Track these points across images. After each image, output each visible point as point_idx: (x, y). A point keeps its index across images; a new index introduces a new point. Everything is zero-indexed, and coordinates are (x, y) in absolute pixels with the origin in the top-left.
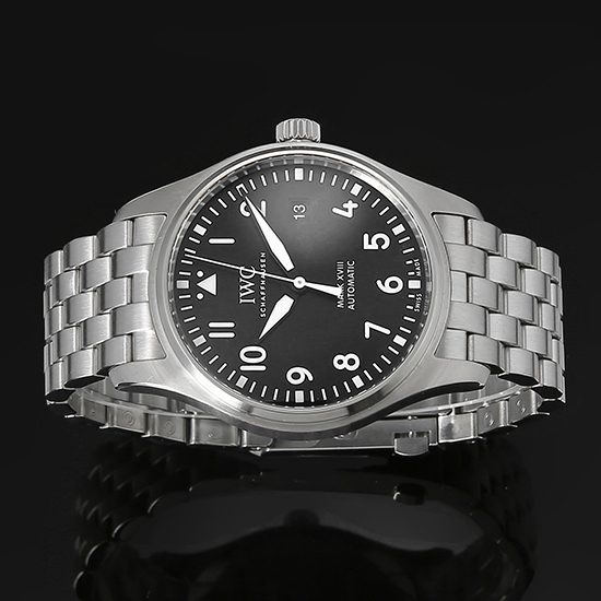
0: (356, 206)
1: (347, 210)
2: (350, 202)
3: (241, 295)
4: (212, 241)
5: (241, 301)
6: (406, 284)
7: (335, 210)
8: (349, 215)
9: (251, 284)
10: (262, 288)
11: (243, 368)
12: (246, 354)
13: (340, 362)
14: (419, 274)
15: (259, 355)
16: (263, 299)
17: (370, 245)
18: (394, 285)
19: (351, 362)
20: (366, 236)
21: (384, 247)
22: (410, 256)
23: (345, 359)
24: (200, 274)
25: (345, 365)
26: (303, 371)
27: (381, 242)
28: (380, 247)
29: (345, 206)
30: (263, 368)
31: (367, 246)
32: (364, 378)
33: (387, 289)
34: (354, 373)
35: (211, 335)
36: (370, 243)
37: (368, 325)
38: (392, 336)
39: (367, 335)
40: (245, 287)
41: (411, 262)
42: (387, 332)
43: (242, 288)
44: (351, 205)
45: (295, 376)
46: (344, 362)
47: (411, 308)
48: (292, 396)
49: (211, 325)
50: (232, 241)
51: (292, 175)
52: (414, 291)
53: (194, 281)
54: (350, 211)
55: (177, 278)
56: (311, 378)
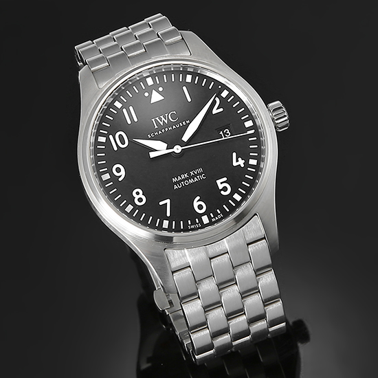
0: (242, 166)
1: (237, 161)
2: (244, 161)
3: (157, 119)
4: (185, 88)
5: (153, 120)
6: (203, 214)
7: (234, 154)
8: (235, 164)
9: (166, 122)
10: (166, 129)
11: (111, 137)
12: (120, 135)
13: (138, 193)
14: (213, 220)
15: (123, 144)
16: (160, 132)
18: (200, 207)
19: (140, 200)
20: (225, 179)
21: (222, 192)
22: (223, 211)
23: (141, 195)
24: (161, 89)
25: (137, 197)
26: (123, 173)
27: (225, 189)
28: (221, 190)
29: (240, 159)
30: (116, 149)
31: (218, 182)
32: (133, 211)
33: (196, 204)
34: (134, 204)
35: (124, 110)
36: (221, 183)
37: (168, 201)
38: (167, 218)
39: (161, 203)
40: (163, 119)
41: (219, 212)
42: (168, 215)
43: (162, 117)
44: (241, 162)
45: (118, 170)
46: (139, 195)
47: (190, 223)
48: (104, 173)
49: (131, 108)
50: (189, 100)
51: (247, 120)
52: (201, 221)
53: (155, 87)
54: (238, 164)
55: (153, 76)
56: (120, 179)
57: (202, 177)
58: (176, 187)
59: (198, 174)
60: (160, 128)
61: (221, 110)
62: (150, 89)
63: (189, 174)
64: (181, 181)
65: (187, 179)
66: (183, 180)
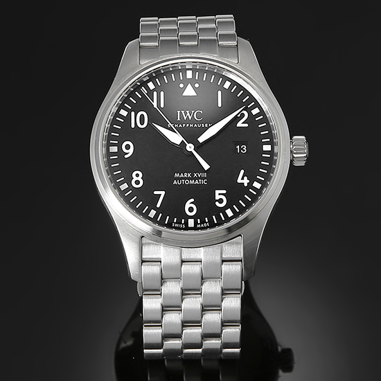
0: (246, 185)
1: (243, 179)
2: (248, 181)
3: (183, 112)
4: (220, 93)
5: (179, 112)
6: (191, 217)
7: (242, 172)
8: (239, 181)
9: (190, 118)
10: (187, 125)
11: (133, 113)
12: (142, 116)
13: (137, 175)
14: (198, 226)
15: (142, 124)
16: (180, 126)
17: (219, 194)
18: (191, 210)
19: (137, 182)
20: (224, 192)
21: (217, 203)
22: (211, 221)
23: (139, 179)
24: (197, 85)
25: (135, 178)
26: (131, 151)
27: (221, 201)
28: (217, 201)
29: (246, 178)
30: (133, 126)
31: (217, 192)
32: (126, 190)
33: (188, 205)
34: (130, 184)
35: (155, 93)
36: (220, 194)
37: (163, 193)
38: (155, 209)
39: (156, 193)
40: (188, 114)
41: (207, 221)
42: (158, 206)
43: (188, 112)
44: (246, 182)
45: (128, 147)
46: (138, 178)
47: (175, 221)
48: (114, 145)
49: (162, 93)
50: (220, 105)
51: (267, 143)
52: (186, 223)
53: (192, 82)
54: (242, 181)
55: (194, 70)
56: (126, 156)
57: (204, 182)
58: (175, 182)
59: (201, 178)
60: (182, 121)
61: (246, 125)
62: (186, 82)
63: (192, 175)
64: (182, 178)
65: (189, 179)
66: (185, 179)
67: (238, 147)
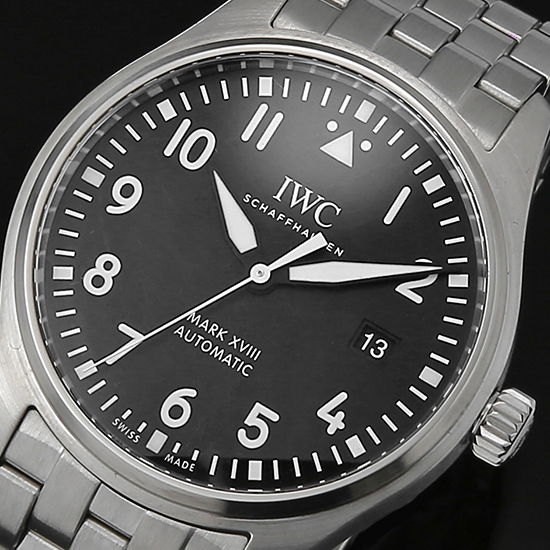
0: (331, 431)
1: (333, 413)
2: (342, 426)
3: (298, 186)
4: (406, 191)
5: (288, 180)
6: (165, 429)
7: (343, 396)
8: (323, 413)
9: (305, 209)
10: (289, 222)
11: (187, 123)
12: (203, 141)
13: (108, 266)
14: (169, 458)
15: (192, 157)
16: (272, 213)
18: (176, 412)
19: (98, 281)
20: (275, 417)
21: (242, 433)
23: (108, 277)
24: (366, 146)
25: (99, 270)
26: (128, 204)
27: (253, 433)
28: (246, 427)
29: (341, 415)
30: (168, 152)
31: (259, 408)
32: (63, 285)
33: (176, 398)
34: (79, 275)
35: (264, 108)
36: (260, 416)
37: (138, 338)
39: (123, 328)
40: (306, 198)
41: (195, 457)
42: (111, 360)
43: (308, 192)
44: (336, 423)
45: (127, 191)
46: (106, 270)
47: (124, 417)
48: (101, 168)
49: (279, 117)
50: (388, 220)
51: (437, 366)
52: (146, 436)
53: (361, 131)
54: (328, 418)
55: (381, 109)
56: (111, 209)
57: (243, 368)
58: (180, 331)
59: (242, 356)
60: (283, 206)
61: (418, 299)
62: (348, 123)
63: (228, 338)
64: (201, 331)
65: (216, 342)
66: (208, 336)
67: (370, 337)
